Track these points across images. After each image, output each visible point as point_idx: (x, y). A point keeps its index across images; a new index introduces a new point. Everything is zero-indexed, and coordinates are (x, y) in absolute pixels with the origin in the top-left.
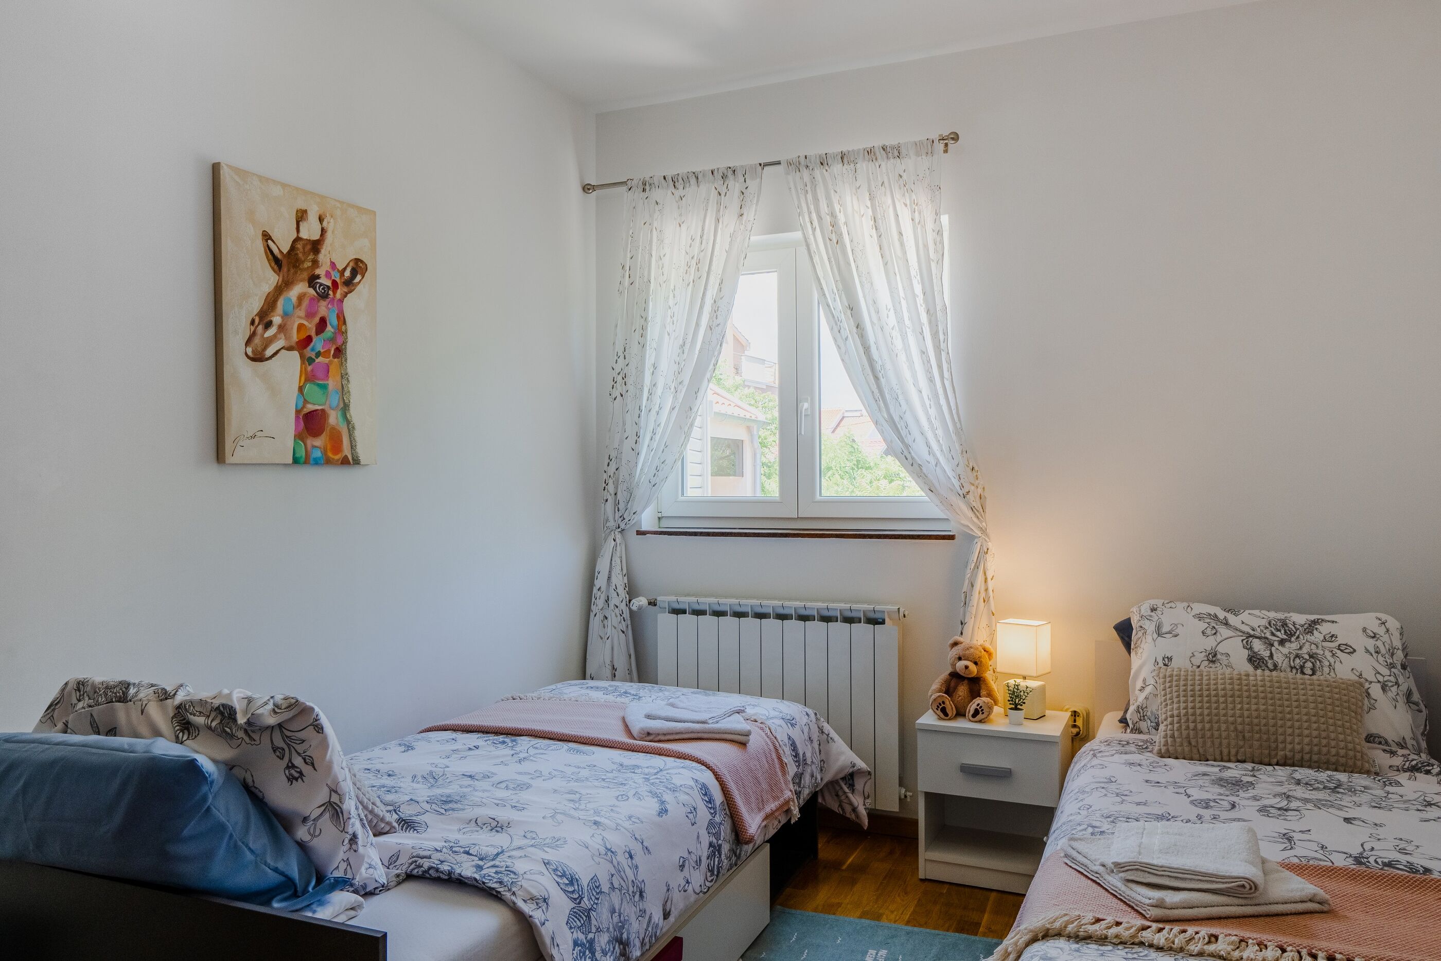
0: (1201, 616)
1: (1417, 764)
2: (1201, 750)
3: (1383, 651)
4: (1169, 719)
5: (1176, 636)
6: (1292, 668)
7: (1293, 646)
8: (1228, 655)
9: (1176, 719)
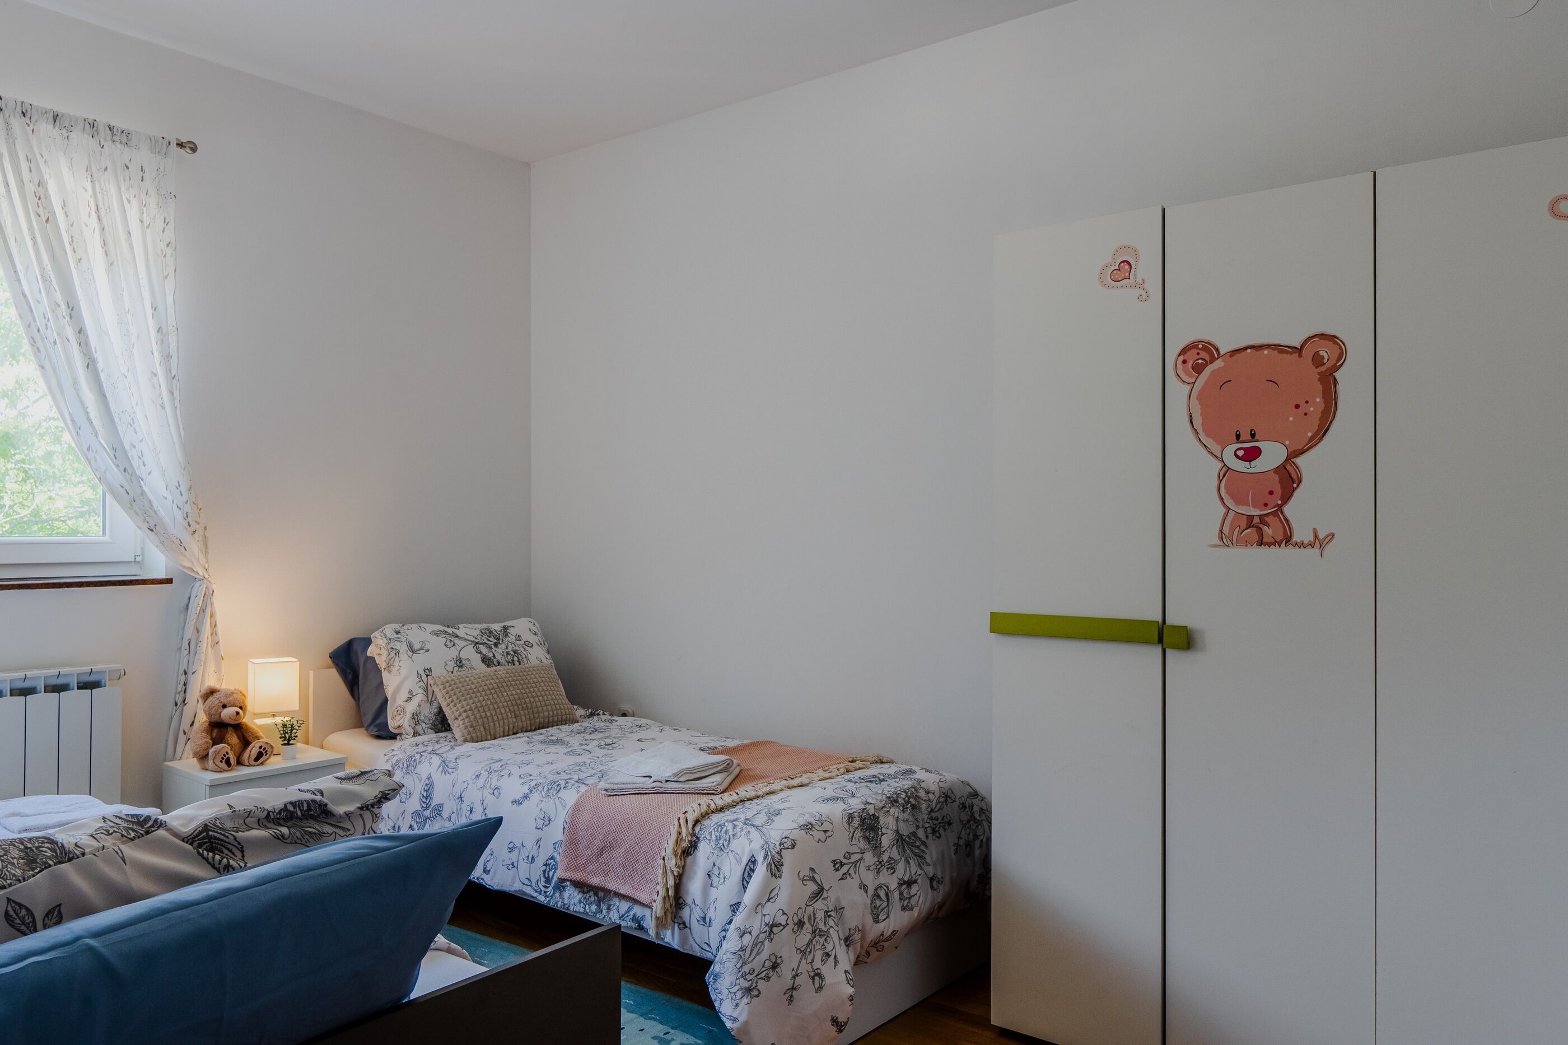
0: (436, 632)
1: (592, 712)
2: (492, 732)
3: (543, 644)
4: (464, 715)
5: (428, 651)
6: (508, 662)
7: (502, 646)
8: (468, 660)
9: (470, 713)
